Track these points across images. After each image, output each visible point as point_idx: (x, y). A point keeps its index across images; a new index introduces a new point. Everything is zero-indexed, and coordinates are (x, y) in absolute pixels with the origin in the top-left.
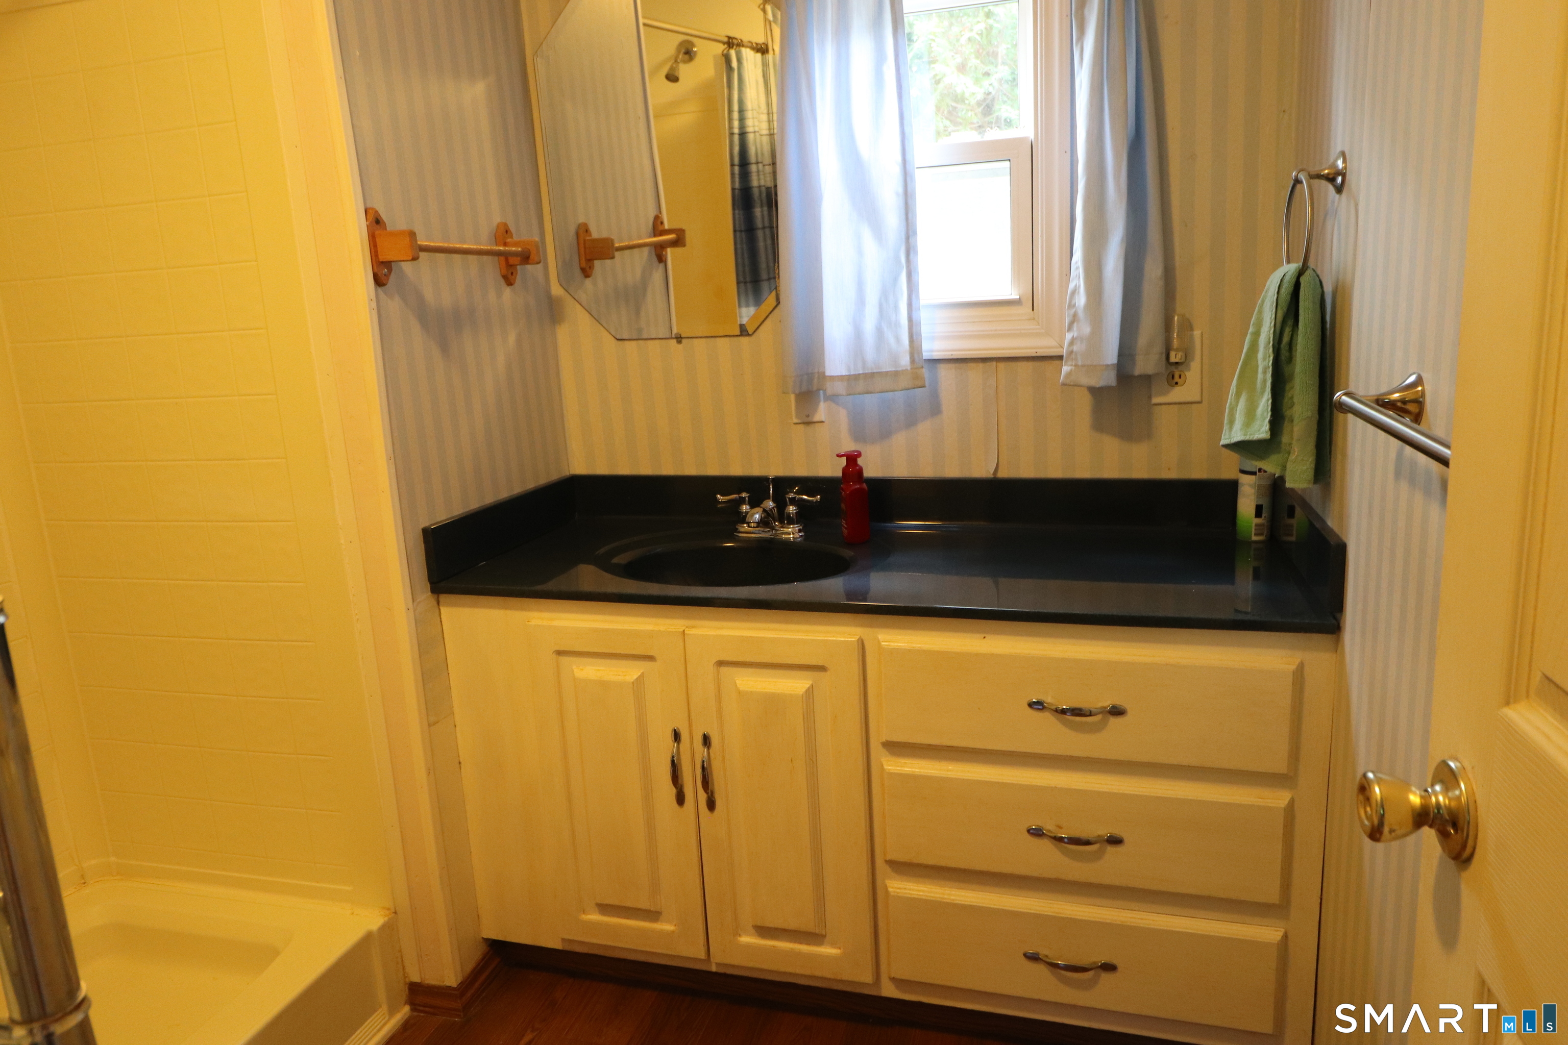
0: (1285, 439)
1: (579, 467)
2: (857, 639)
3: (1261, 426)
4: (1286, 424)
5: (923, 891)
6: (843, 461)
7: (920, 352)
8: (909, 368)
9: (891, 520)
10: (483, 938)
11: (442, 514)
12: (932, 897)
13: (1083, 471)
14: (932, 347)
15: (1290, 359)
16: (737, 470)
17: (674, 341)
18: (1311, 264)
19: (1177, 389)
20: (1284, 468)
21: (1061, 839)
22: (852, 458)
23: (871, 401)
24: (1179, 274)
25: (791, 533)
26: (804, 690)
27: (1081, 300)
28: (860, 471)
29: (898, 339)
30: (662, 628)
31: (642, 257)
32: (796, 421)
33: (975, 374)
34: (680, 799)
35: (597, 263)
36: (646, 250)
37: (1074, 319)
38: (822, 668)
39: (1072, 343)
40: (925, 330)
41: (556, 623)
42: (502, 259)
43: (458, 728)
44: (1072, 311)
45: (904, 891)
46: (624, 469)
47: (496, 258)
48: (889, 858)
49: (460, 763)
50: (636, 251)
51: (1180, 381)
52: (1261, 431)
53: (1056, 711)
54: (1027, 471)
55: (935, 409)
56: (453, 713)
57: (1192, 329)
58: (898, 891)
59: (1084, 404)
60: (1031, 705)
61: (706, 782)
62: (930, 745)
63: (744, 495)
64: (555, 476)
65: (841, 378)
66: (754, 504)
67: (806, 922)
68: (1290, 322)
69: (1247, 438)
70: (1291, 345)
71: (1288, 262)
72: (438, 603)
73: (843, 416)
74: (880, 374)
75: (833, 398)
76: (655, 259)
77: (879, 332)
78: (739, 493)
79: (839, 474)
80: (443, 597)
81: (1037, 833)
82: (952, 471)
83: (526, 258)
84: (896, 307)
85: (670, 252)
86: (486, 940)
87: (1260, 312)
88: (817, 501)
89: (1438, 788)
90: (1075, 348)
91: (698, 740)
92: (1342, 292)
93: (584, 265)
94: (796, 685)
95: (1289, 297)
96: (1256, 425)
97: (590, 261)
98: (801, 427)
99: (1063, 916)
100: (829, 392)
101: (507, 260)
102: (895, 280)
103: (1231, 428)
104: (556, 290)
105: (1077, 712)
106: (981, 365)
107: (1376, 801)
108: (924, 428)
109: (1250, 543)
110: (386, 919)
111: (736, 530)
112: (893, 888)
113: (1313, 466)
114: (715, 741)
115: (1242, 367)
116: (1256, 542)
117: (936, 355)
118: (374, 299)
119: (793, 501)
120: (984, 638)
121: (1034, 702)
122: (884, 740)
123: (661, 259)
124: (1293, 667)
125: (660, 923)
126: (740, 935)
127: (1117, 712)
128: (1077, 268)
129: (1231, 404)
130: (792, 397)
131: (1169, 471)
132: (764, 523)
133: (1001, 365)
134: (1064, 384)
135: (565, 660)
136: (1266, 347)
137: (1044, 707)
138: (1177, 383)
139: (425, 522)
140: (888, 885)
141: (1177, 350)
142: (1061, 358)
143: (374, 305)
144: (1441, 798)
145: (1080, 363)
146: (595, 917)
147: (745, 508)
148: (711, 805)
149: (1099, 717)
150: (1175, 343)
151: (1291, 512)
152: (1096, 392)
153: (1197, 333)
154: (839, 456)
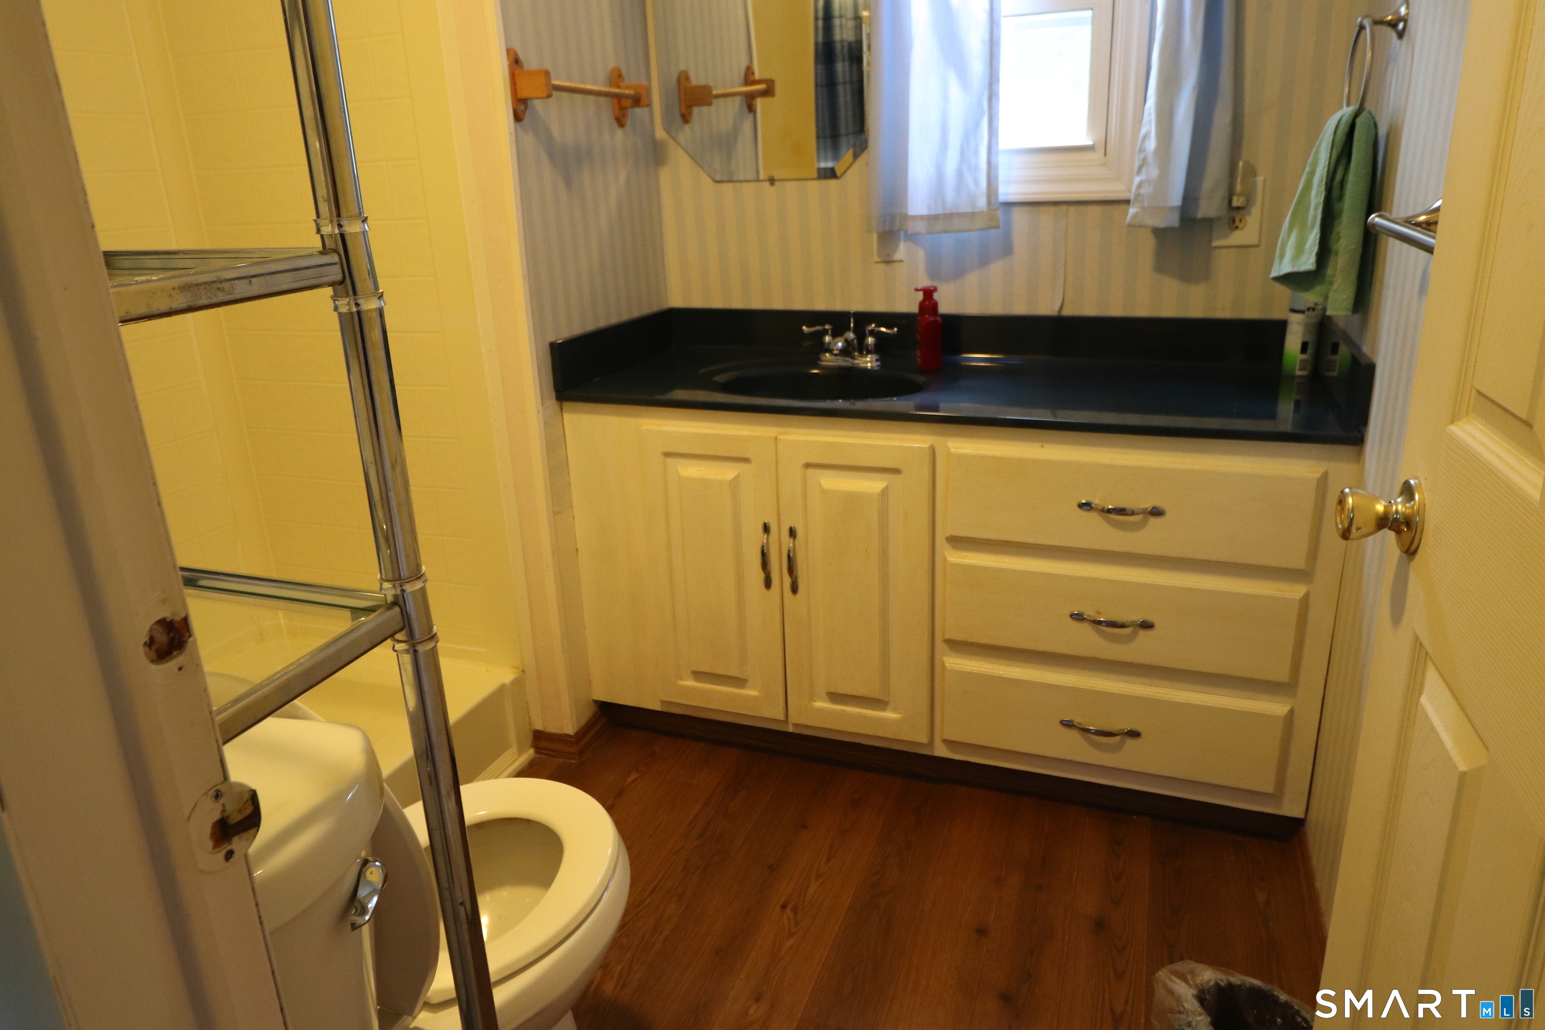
0: (1329, 271)
1: (677, 299)
2: (929, 446)
3: (1309, 259)
4: (1333, 257)
5: (974, 666)
6: (920, 296)
7: (996, 194)
8: (985, 210)
9: (960, 352)
10: (594, 700)
11: (563, 334)
12: (983, 671)
13: (1142, 310)
14: (1008, 191)
15: (1341, 197)
16: (820, 305)
17: (767, 184)
18: (1368, 106)
19: (1237, 233)
20: (1326, 298)
21: (1100, 623)
22: (929, 293)
23: (947, 242)
24: (1247, 121)
25: (869, 362)
26: (880, 490)
27: (1151, 145)
28: (935, 306)
29: (976, 182)
30: (758, 434)
31: (736, 104)
32: (877, 259)
33: (1046, 217)
34: (768, 583)
35: (696, 110)
36: (738, 100)
37: (1144, 163)
38: (896, 471)
39: (1140, 185)
40: (1003, 174)
41: (665, 428)
42: (615, 100)
43: (576, 520)
44: (1142, 155)
45: (958, 666)
46: (717, 303)
47: (610, 99)
48: (947, 636)
49: (577, 550)
50: (729, 99)
51: (1240, 225)
52: (1308, 263)
53: (1103, 510)
54: (1089, 309)
55: (1007, 250)
56: (572, 507)
57: (1255, 175)
58: (954, 666)
59: (1147, 246)
60: (1081, 506)
61: (791, 570)
62: (989, 540)
63: (827, 327)
64: (655, 308)
65: (922, 218)
66: (836, 334)
67: (874, 691)
68: (1344, 162)
69: (1297, 269)
70: (1343, 183)
71: (1348, 105)
72: (561, 409)
73: (921, 255)
74: (959, 215)
75: (912, 238)
76: (745, 108)
77: (960, 174)
78: (823, 324)
79: (915, 309)
80: (566, 405)
81: (1078, 617)
82: (1020, 309)
83: (636, 101)
84: (977, 153)
85: (759, 102)
86: (596, 702)
87: (1317, 153)
88: (894, 334)
89: (1399, 500)
90: (1143, 191)
91: (785, 533)
92: (1394, 133)
93: (684, 111)
94: (873, 485)
95: (1344, 138)
96: (1304, 258)
97: (689, 107)
98: (882, 266)
99: (1097, 689)
100: (910, 231)
101: (619, 103)
102: (977, 124)
103: (1281, 263)
104: (660, 133)
105: (1121, 511)
106: (1053, 209)
107: (1349, 509)
108: (996, 268)
109: (1293, 377)
110: (516, 675)
111: (819, 359)
112: (949, 663)
113: (1353, 295)
114: (800, 533)
115: (1296, 204)
116: (1300, 377)
117: (1012, 198)
118: (514, 133)
119: (872, 333)
120: (1043, 446)
121: (1083, 503)
122: (948, 535)
123: (751, 109)
124: (1318, 475)
125: (745, 689)
126: (814, 701)
127: (1156, 512)
128: (1150, 114)
129: (1283, 239)
130: (875, 237)
131: (1224, 311)
132: (846, 352)
133: (1072, 209)
134: (1130, 226)
135: (671, 461)
136: (1319, 186)
137: (1092, 508)
138: (1237, 228)
139: (552, 338)
140: (945, 661)
141: (1240, 195)
142: (1127, 202)
143: (514, 138)
144: (1400, 507)
145: (1146, 205)
146: (690, 683)
147: (827, 339)
148: (794, 589)
149: (1140, 517)
150: (1238, 188)
151: (1335, 349)
152: (1158, 232)
153: (1260, 179)
154: (917, 290)
